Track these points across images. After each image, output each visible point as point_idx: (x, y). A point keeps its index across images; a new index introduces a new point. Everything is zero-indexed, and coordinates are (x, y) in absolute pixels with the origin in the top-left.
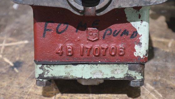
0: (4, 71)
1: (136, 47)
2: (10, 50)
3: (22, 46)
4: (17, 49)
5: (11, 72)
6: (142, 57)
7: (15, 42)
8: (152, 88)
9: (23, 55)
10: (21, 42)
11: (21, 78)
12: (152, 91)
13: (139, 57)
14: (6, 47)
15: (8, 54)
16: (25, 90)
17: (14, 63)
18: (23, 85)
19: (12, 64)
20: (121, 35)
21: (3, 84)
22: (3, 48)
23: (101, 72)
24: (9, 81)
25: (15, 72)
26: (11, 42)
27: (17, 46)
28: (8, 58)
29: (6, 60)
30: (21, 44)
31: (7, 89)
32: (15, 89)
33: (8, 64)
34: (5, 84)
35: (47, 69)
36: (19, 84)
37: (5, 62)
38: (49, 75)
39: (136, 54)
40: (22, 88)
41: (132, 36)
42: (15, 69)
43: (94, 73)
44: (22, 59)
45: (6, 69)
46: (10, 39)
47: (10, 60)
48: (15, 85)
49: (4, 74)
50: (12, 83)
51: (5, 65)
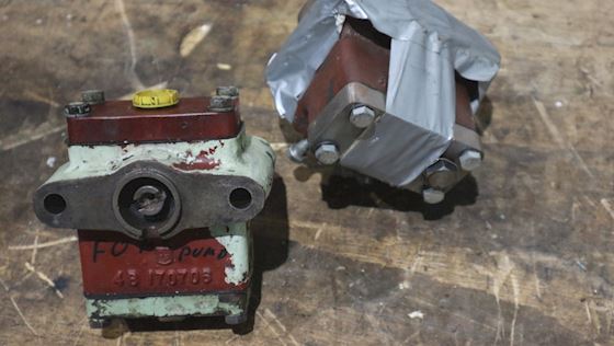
0: (41, 297)
1: (227, 271)
2: (48, 256)
3: (67, 247)
4: (59, 253)
5: (51, 297)
6: (237, 284)
7: (55, 240)
8: (273, 316)
9: (70, 266)
10: (65, 240)
11: (67, 307)
12: (273, 322)
13: (232, 284)
14: (40, 250)
15: (45, 264)
16: (76, 328)
17: (54, 281)
18: (71, 320)
19: (51, 284)
20: (205, 255)
21: (40, 319)
22: (35, 252)
23: (180, 306)
24: (50, 314)
25: (58, 297)
26: (47, 240)
27: (58, 248)
28: (45, 273)
29: (43, 276)
30: (65, 244)
31: (47, 329)
32: (59, 327)
33: (46, 283)
34: (44, 319)
35: (102, 305)
36: (65, 318)
37: (41, 280)
38: (107, 313)
39: (228, 280)
40: (71, 324)
41: (220, 257)
42: (58, 292)
43: (171, 309)
44: (68, 273)
45: (43, 292)
46: (46, 234)
47: (49, 277)
48: (60, 320)
49: (40, 301)
50: (54, 317)
51: (41, 285)
